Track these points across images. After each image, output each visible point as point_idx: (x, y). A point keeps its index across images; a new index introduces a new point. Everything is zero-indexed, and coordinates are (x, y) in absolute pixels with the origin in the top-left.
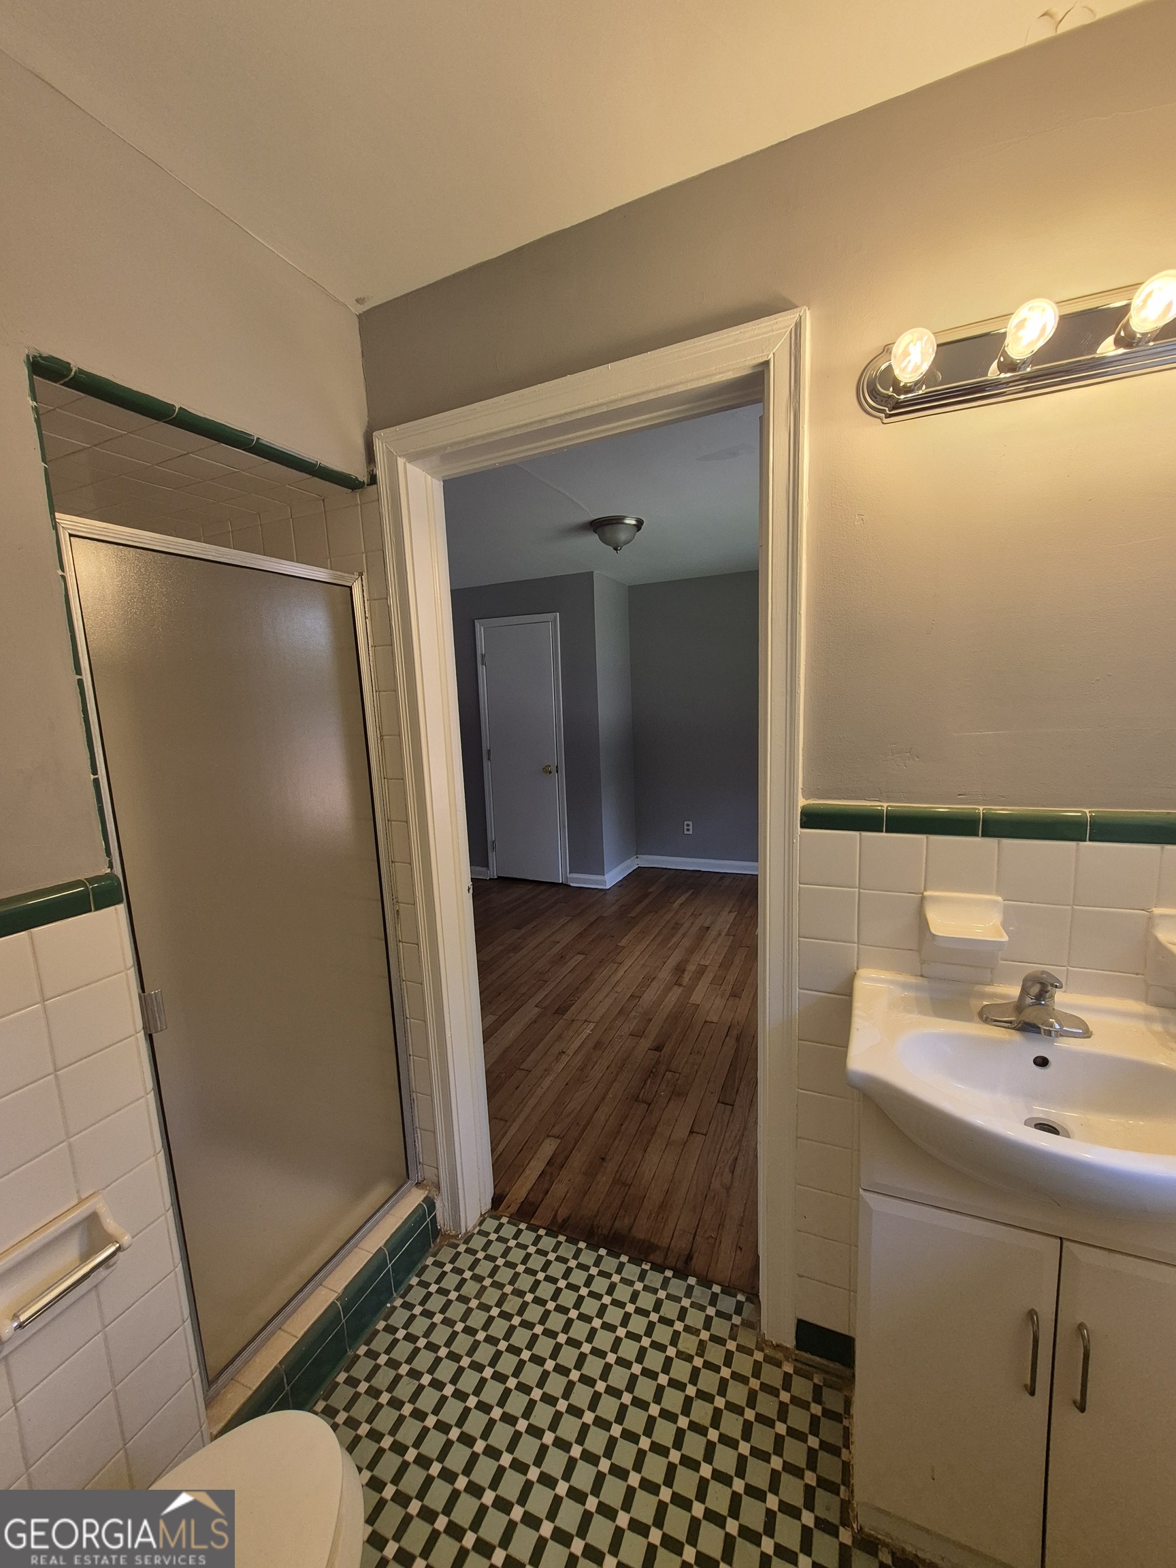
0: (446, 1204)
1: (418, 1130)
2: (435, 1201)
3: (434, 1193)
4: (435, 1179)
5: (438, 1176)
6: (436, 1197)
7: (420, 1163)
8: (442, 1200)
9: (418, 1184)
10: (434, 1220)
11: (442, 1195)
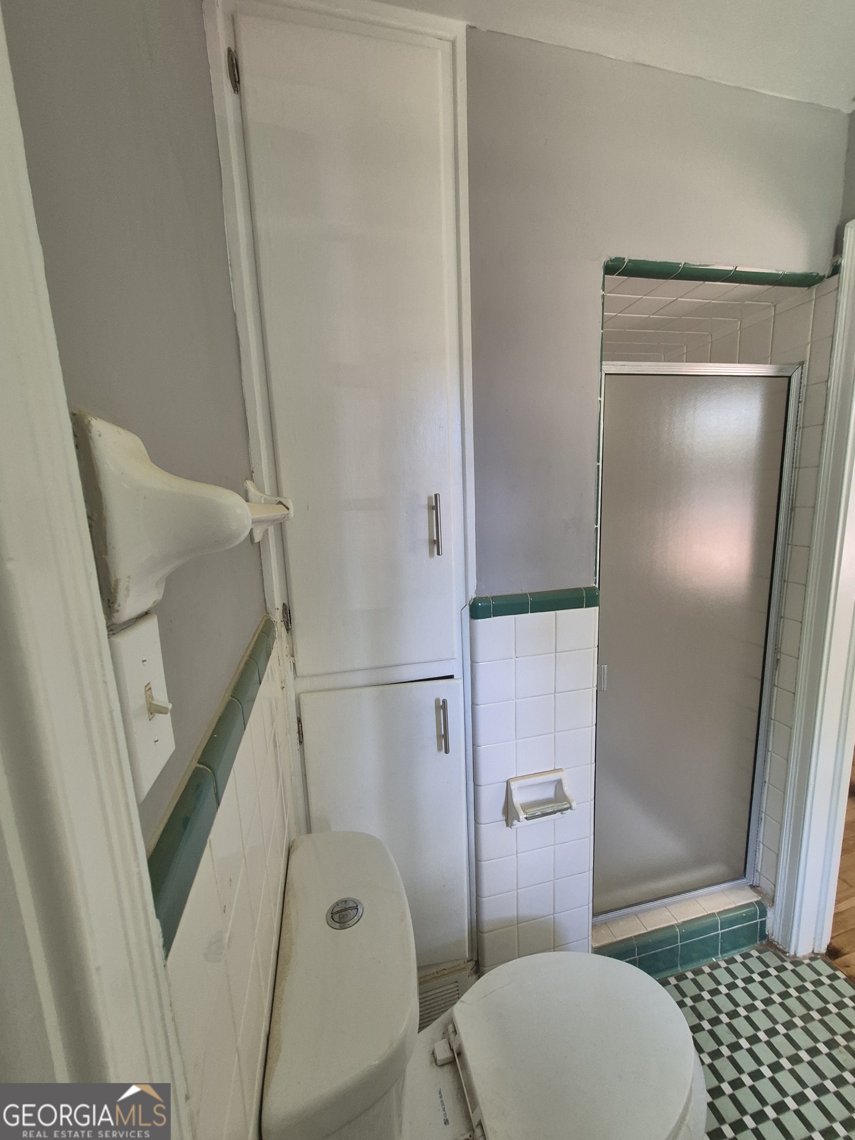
0: (778, 920)
1: (761, 846)
2: (767, 910)
3: (766, 903)
4: (771, 893)
5: (774, 892)
6: (769, 907)
7: (757, 871)
8: (775, 913)
9: (753, 887)
10: (763, 924)
11: (775, 909)
